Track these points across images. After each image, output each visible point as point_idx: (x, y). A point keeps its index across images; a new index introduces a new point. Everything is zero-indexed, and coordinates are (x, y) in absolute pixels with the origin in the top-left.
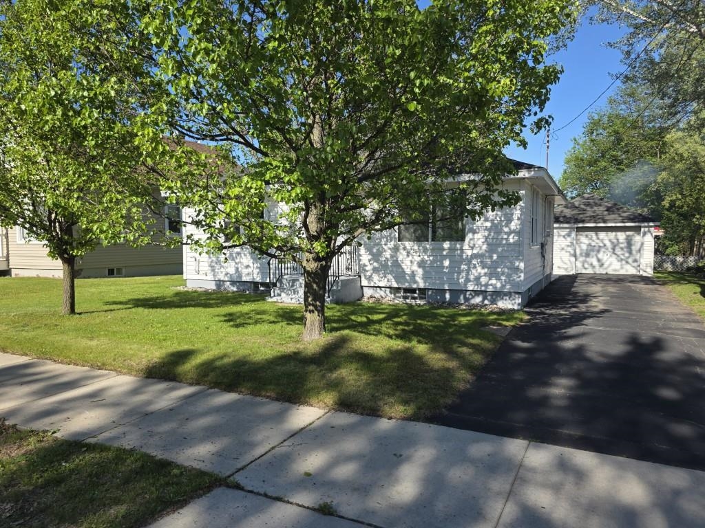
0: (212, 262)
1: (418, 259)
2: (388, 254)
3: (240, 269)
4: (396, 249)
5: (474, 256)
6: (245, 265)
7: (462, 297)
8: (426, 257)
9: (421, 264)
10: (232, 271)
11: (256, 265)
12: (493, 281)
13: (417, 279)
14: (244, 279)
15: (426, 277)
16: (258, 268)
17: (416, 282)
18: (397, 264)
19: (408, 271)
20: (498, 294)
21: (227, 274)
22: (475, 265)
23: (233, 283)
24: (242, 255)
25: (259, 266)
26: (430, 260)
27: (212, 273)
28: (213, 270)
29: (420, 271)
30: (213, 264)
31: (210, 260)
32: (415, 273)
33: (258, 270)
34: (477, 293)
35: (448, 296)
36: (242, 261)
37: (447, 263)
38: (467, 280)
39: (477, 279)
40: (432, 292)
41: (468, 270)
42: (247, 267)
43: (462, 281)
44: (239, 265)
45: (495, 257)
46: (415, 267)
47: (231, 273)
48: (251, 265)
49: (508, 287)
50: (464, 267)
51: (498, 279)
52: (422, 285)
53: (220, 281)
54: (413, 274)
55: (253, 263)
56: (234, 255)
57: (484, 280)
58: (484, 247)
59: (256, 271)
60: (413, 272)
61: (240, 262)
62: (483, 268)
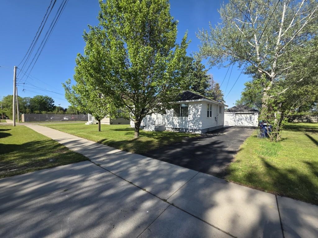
2: (171, 120)
4: (173, 119)
5: (190, 121)
7: (187, 131)
8: (179, 121)
12: (194, 127)
13: (177, 126)
15: (179, 126)
17: (177, 127)
18: (173, 123)
19: (175, 124)
20: (196, 130)
29: (178, 124)
34: (191, 130)
35: (184, 130)
37: (184, 122)
38: (189, 126)
39: (191, 126)
40: (181, 129)
41: (189, 124)
43: (187, 126)
45: (195, 121)
46: (177, 123)
49: (198, 128)
50: (188, 123)
51: (195, 126)
52: (178, 127)
54: (176, 125)
57: (192, 127)
58: (192, 118)
62: (192, 123)
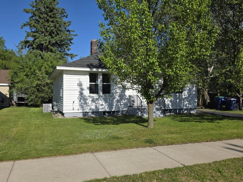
0: (81, 103)
1: (170, 99)
3: (98, 106)
5: (185, 98)
6: (101, 104)
7: (182, 111)
8: (172, 99)
9: (171, 101)
10: (93, 107)
11: (106, 104)
12: (190, 106)
13: (170, 106)
14: (100, 110)
15: (172, 105)
16: (107, 105)
17: (169, 107)
19: (167, 104)
20: (191, 109)
21: (90, 109)
22: (185, 100)
23: (93, 113)
24: (99, 100)
25: (108, 104)
26: (173, 99)
27: (82, 109)
28: (83, 108)
30: (82, 104)
31: (80, 103)
32: (169, 104)
33: (107, 106)
34: (185, 109)
35: (178, 111)
36: (99, 102)
37: (178, 101)
38: (184, 106)
39: (186, 105)
40: (173, 110)
41: (184, 102)
42: (102, 105)
43: (182, 106)
44: (98, 104)
45: (190, 98)
46: (169, 102)
47: (93, 108)
48: (104, 104)
49: (193, 107)
50: (182, 101)
51: (191, 105)
52: (171, 108)
53: (86, 112)
55: (105, 104)
56: (95, 100)
57: (187, 105)
58: (187, 95)
59: (106, 107)
60: (168, 104)
61: (98, 103)
62: (187, 102)
